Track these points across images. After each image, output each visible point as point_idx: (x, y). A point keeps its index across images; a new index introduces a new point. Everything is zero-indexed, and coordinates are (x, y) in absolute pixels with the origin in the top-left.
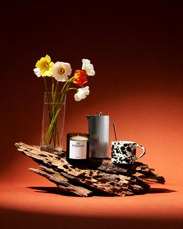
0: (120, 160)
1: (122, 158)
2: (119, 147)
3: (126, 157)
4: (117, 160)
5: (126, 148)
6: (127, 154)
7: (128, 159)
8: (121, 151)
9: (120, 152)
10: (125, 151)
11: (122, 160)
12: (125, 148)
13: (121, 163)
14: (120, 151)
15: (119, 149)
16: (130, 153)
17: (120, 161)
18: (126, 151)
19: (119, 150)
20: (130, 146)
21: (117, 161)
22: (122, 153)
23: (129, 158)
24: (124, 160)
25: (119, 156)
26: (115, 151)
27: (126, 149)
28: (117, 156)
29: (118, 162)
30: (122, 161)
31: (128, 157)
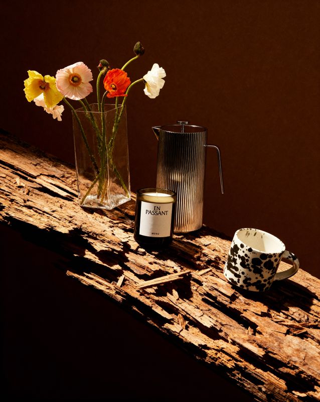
0: (244, 281)
1: (250, 279)
2: (249, 257)
3: (260, 278)
4: (239, 280)
5: (264, 261)
6: (262, 273)
7: (263, 282)
8: (252, 266)
9: (249, 268)
10: (259, 267)
11: (250, 283)
12: (262, 263)
13: (245, 288)
14: (250, 266)
15: (248, 261)
16: (269, 272)
17: (244, 285)
18: (262, 268)
19: (247, 263)
20: (273, 259)
21: (239, 282)
22: (252, 269)
23: (265, 281)
24: (254, 284)
25: (245, 275)
26: (239, 261)
27: (262, 265)
28: (241, 272)
29: (239, 285)
30: (249, 285)
31: (262, 280)
